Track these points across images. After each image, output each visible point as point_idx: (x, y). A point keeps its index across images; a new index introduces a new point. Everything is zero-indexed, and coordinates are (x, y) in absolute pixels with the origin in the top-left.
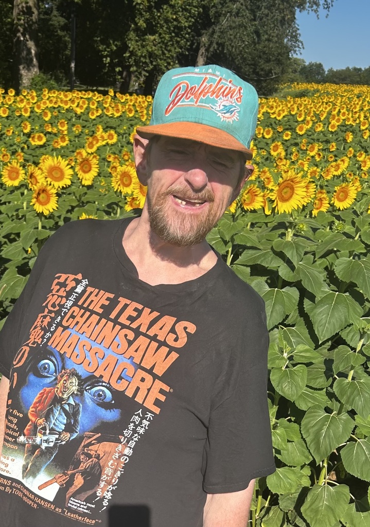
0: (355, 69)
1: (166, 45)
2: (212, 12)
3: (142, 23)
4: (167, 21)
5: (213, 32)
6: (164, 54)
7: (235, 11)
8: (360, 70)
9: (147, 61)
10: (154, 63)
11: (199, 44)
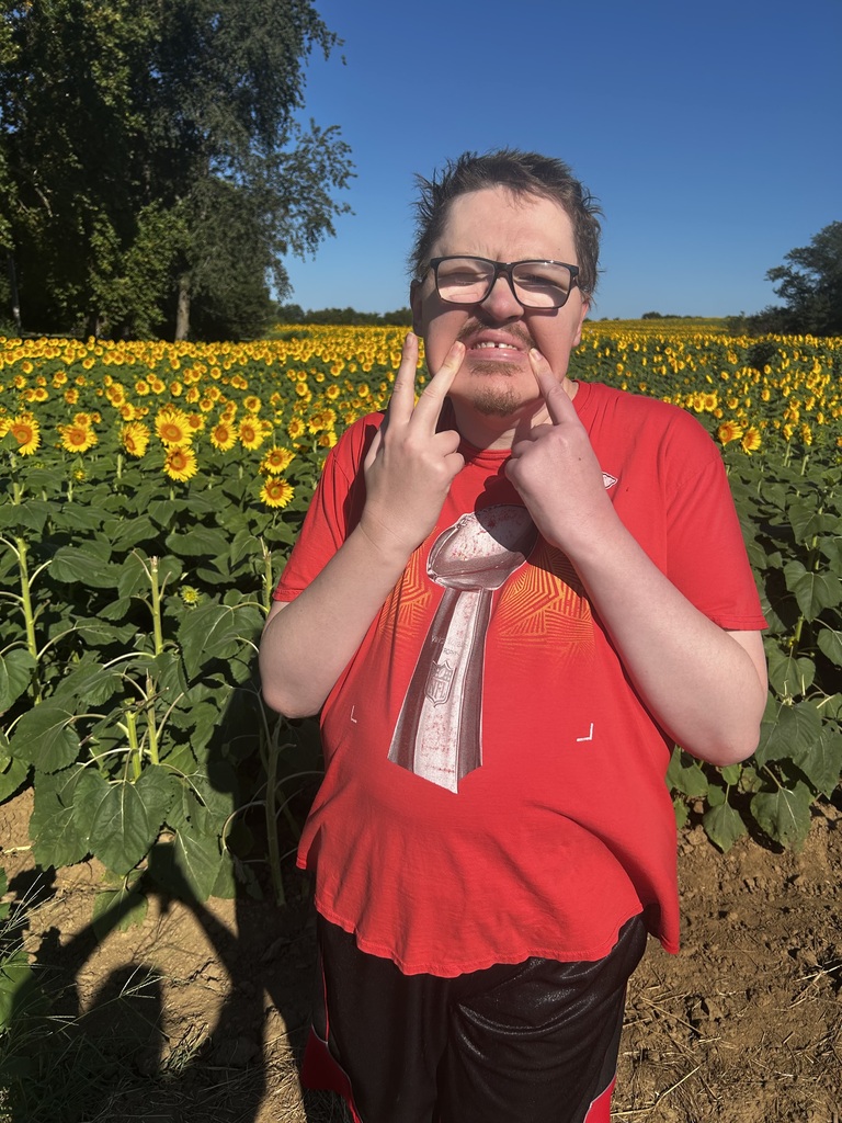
0: (335, 310)
1: (140, 288)
2: (189, 255)
3: (105, 265)
4: (137, 263)
5: (195, 275)
6: (139, 298)
7: (215, 254)
8: (339, 311)
9: (121, 305)
10: (130, 308)
11: (178, 287)
